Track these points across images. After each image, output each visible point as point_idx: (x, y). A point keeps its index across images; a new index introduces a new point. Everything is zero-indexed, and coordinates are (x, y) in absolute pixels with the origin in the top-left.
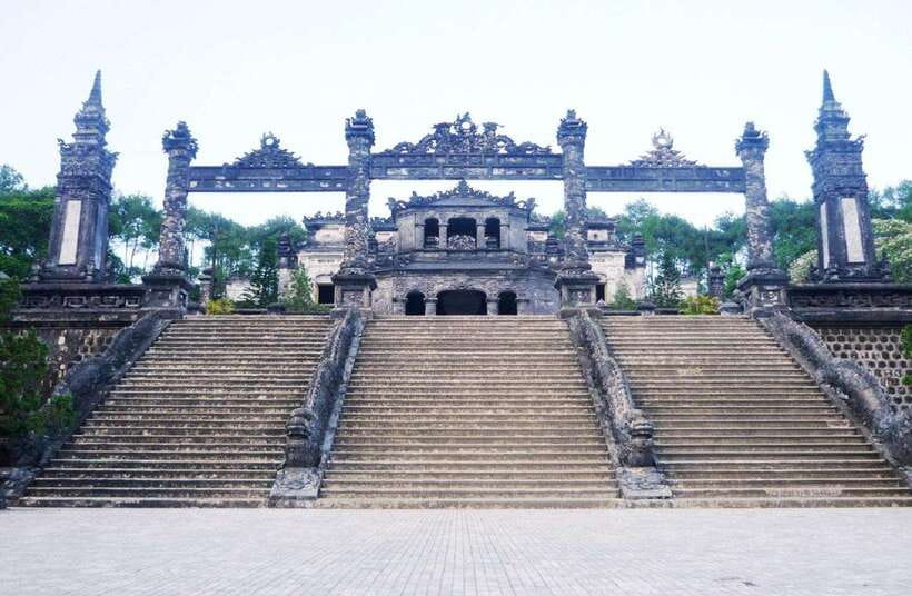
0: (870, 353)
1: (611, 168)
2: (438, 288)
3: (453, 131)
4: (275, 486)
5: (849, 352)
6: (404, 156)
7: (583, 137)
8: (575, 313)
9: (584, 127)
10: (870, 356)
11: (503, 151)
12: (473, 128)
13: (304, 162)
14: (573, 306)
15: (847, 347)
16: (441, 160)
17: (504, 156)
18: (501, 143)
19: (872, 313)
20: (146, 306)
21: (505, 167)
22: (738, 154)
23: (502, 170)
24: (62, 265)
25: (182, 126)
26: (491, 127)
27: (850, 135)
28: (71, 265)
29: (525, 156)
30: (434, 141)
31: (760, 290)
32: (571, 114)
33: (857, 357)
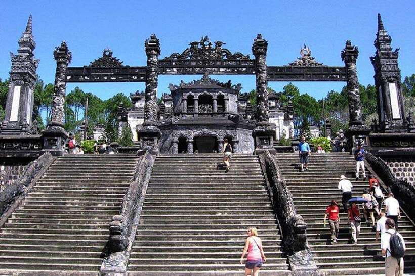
0: (411, 173)
1: (279, 68)
2: (193, 134)
3: (200, 46)
4: (103, 263)
5: (400, 173)
6: (175, 61)
7: (266, 50)
8: (262, 152)
9: (266, 44)
10: (411, 175)
11: (225, 58)
12: (210, 44)
13: (124, 65)
14: (262, 148)
15: (400, 170)
16: (194, 64)
17: (225, 61)
18: (224, 54)
19: (411, 150)
20: (44, 149)
21: (226, 68)
22: (343, 59)
23: (225, 69)
24: (11, 122)
25: (64, 45)
26: (219, 44)
27: (392, 49)
28: (16, 122)
29: (236, 61)
30: (190, 53)
31: (356, 138)
32: (259, 37)
33: (404, 176)
